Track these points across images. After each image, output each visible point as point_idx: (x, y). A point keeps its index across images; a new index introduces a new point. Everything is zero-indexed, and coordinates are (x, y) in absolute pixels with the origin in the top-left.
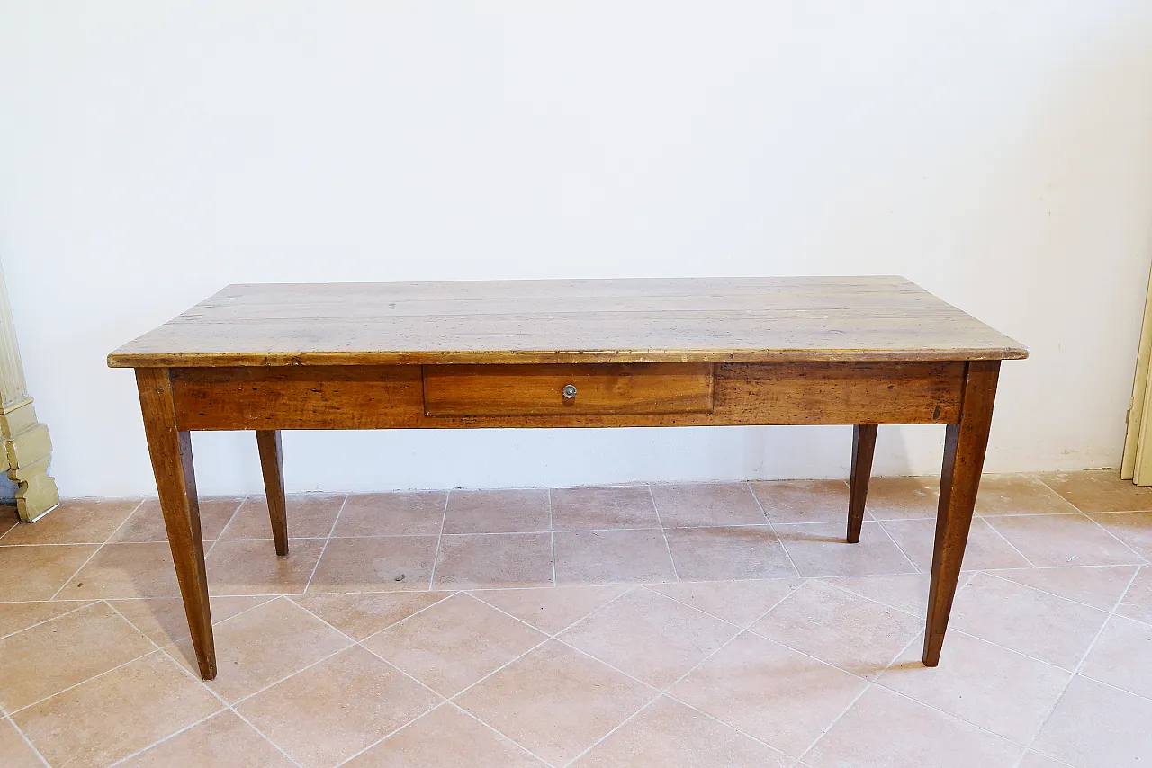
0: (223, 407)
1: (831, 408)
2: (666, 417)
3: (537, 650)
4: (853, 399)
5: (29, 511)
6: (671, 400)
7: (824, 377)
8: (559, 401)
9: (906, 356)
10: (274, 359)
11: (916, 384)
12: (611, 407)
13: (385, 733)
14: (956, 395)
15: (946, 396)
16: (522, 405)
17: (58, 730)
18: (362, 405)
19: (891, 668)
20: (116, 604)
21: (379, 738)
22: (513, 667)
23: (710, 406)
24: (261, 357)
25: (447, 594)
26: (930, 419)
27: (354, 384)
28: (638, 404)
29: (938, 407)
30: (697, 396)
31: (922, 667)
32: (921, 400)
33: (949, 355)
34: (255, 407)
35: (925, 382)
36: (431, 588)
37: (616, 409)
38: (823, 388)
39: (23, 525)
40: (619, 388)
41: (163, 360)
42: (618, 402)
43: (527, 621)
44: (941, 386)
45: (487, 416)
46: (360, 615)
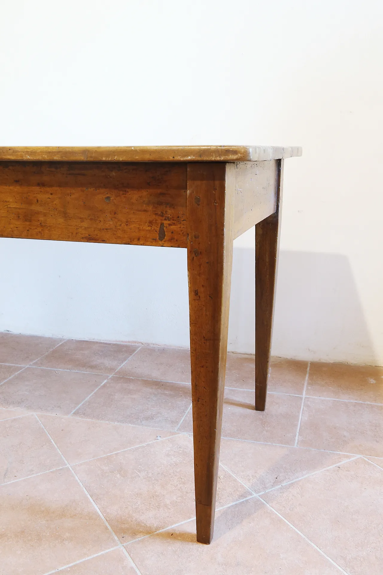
1: (50, 221)
4: (71, 211)
7: (38, 185)
11: (134, 196)
14: (181, 211)
15: (170, 212)
19: (158, 535)
26: (155, 240)
29: (162, 224)
31: (192, 541)
32: (142, 216)
35: (144, 193)
38: (40, 197)
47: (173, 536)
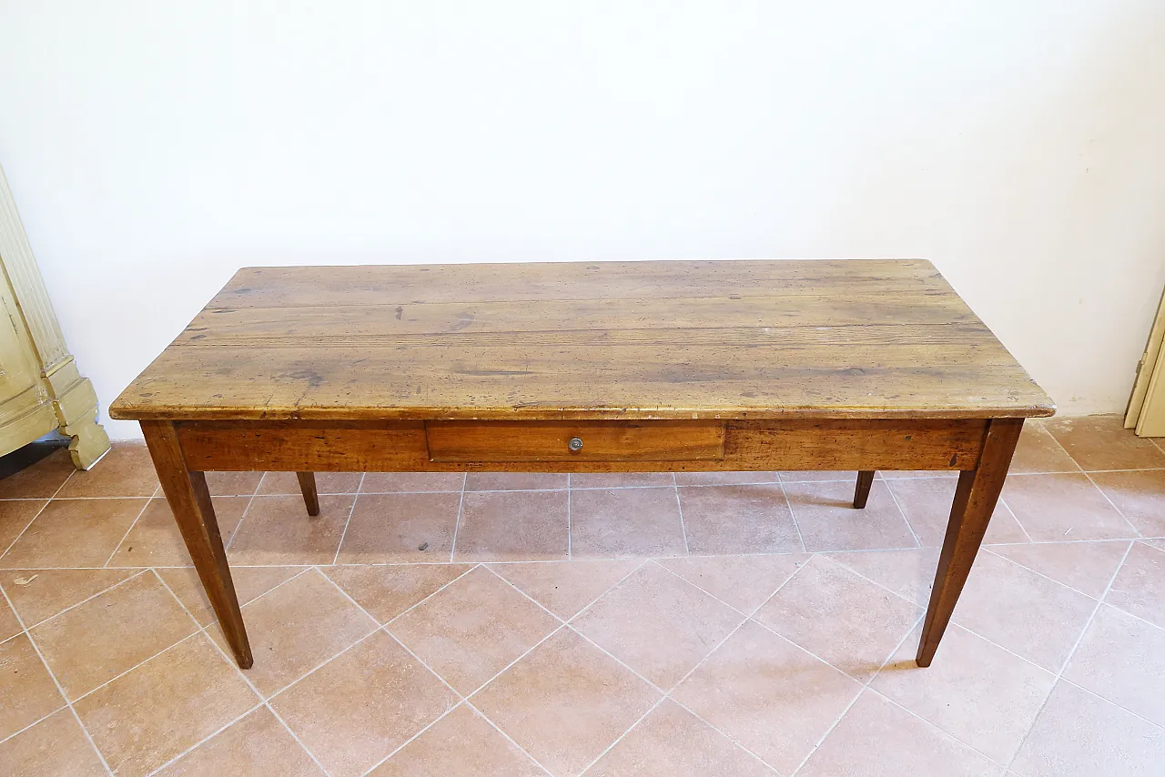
0: (229, 452)
1: (845, 456)
2: (675, 464)
3: (550, 639)
4: (868, 448)
5: (82, 461)
6: (681, 450)
7: (840, 428)
8: (565, 450)
9: (926, 414)
10: (273, 413)
11: (935, 435)
12: (619, 455)
13: (406, 738)
14: (975, 445)
15: (965, 445)
16: (527, 453)
17: (114, 724)
18: (367, 450)
19: (885, 668)
20: (161, 572)
21: (400, 744)
22: (526, 661)
23: (720, 454)
24: (259, 411)
25: (467, 567)
26: (946, 466)
27: (357, 432)
28: (646, 453)
29: (956, 455)
30: (708, 447)
31: (914, 668)
32: (939, 449)
33: (972, 412)
34: (261, 453)
35: (944, 432)
36: (452, 559)
37: (624, 457)
38: (838, 438)
39: (80, 472)
40: (627, 439)
41: (163, 414)
42: (626, 452)
43: (543, 602)
44: (961, 436)
45: (492, 462)
46: (384, 592)
47: (897, 666)
